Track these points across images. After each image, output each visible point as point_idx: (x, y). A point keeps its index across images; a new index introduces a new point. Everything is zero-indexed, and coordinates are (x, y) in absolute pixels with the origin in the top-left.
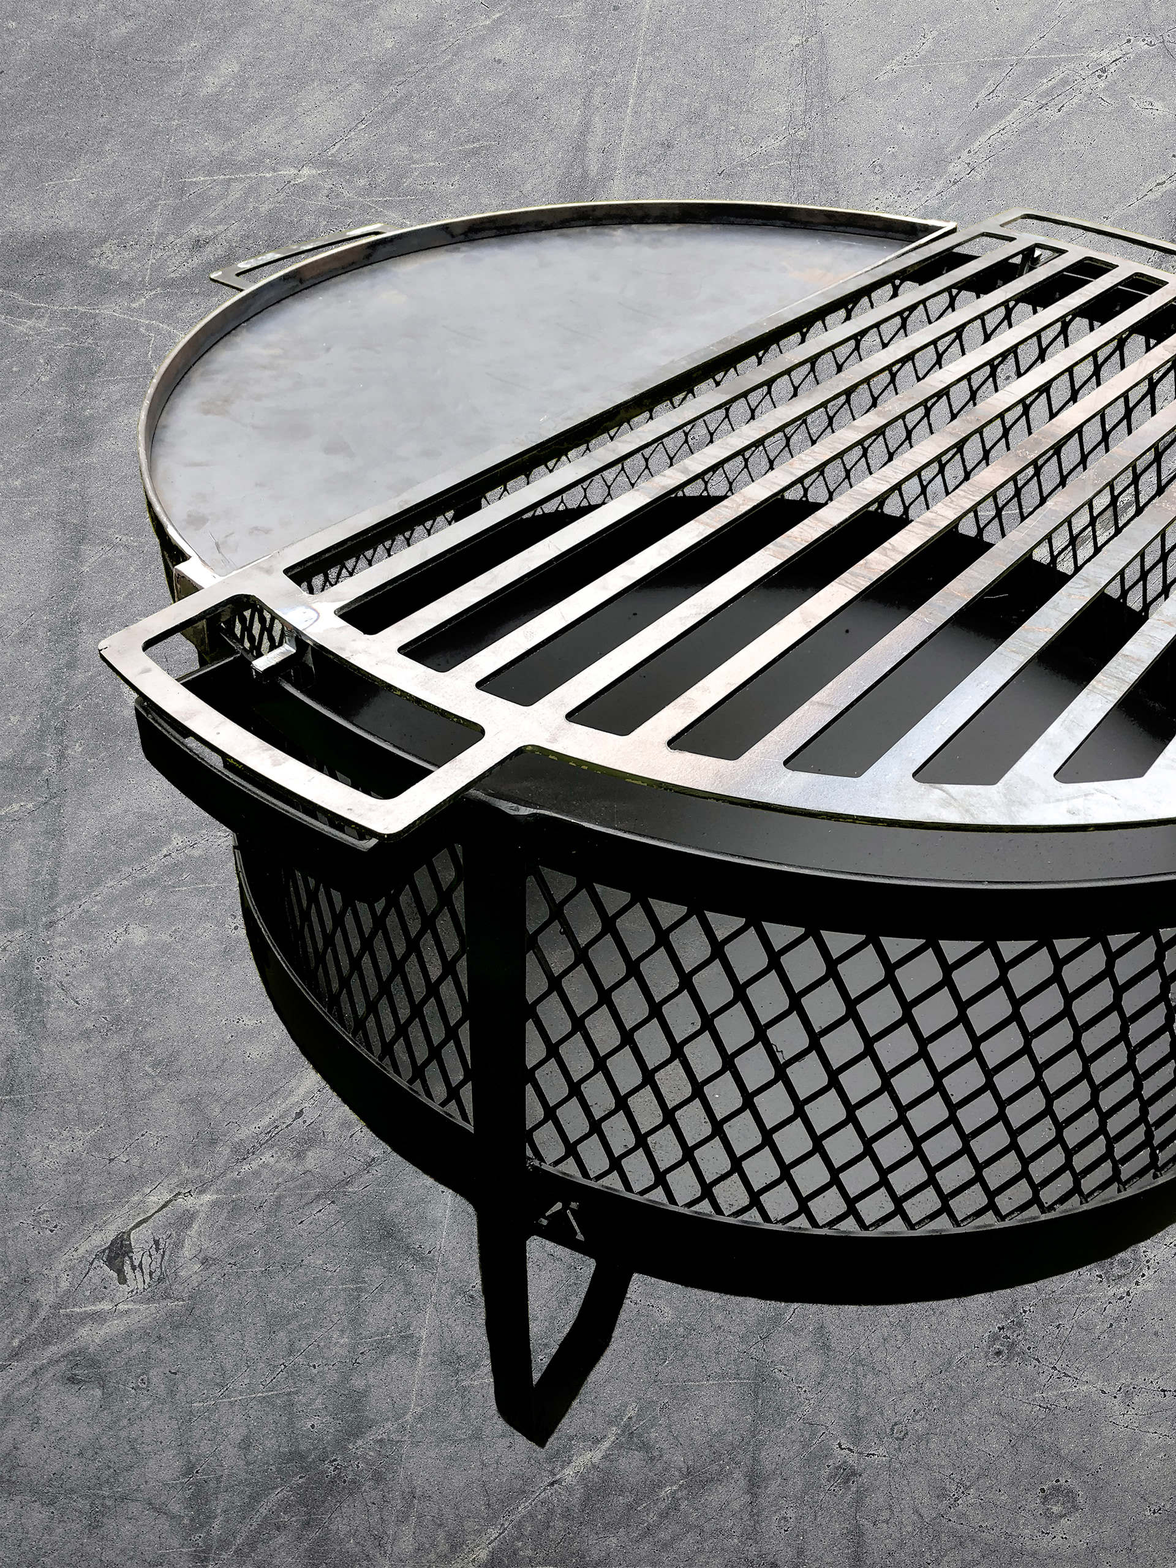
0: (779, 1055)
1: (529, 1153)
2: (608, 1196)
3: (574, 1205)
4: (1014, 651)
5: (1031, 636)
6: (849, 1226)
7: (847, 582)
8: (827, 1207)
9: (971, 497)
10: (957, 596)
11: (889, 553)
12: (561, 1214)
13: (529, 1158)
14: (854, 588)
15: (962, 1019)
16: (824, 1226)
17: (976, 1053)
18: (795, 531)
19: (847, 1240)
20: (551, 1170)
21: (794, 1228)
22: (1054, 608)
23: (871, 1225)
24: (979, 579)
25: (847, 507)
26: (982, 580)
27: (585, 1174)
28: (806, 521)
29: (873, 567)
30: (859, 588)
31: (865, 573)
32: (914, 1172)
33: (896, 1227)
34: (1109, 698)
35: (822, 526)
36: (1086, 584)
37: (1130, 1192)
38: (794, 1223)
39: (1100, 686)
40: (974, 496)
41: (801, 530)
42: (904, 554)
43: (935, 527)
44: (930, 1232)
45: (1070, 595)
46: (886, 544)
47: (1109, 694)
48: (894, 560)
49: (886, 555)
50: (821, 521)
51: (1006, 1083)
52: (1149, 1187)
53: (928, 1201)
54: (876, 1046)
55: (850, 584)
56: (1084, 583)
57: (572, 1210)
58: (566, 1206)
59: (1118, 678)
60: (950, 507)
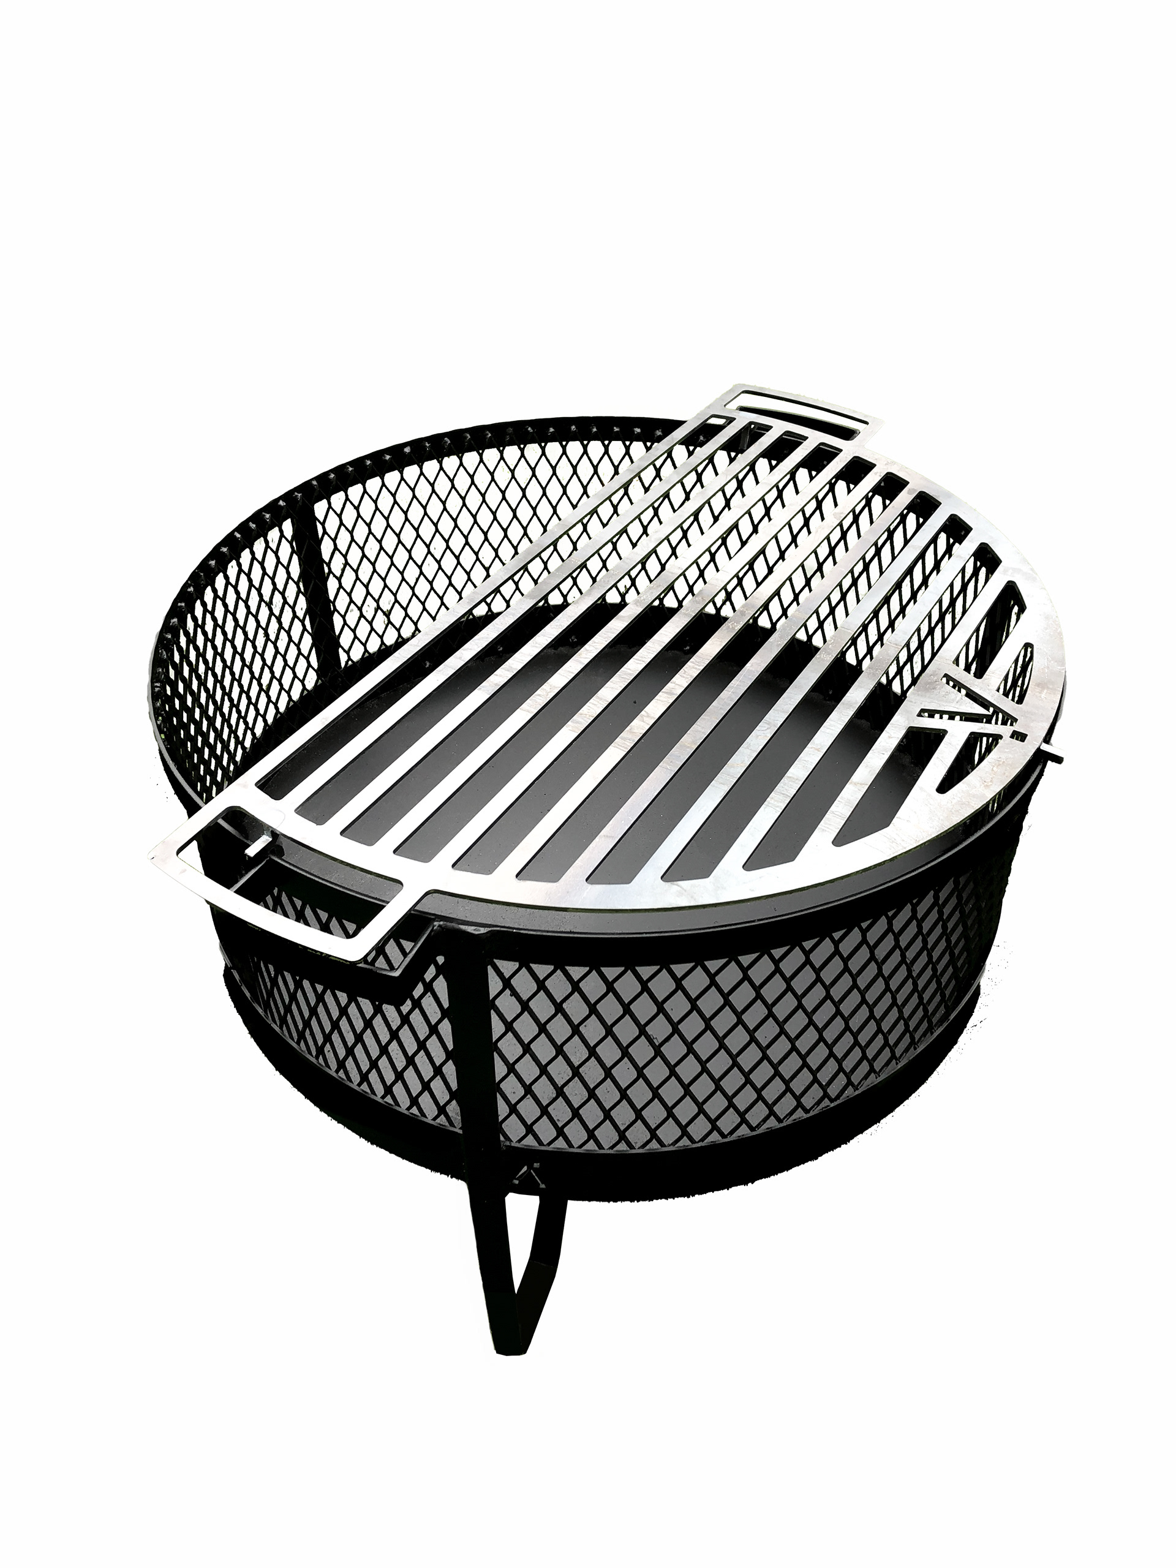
0: (655, 1041)
1: (502, 1138)
2: (559, 1153)
3: (536, 1165)
4: (722, 783)
5: (732, 770)
6: (715, 1137)
7: (619, 745)
8: (700, 1127)
9: (698, 667)
10: (688, 747)
11: (645, 719)
12: (528, 1173)
13: (502, 1141)
14: (623, 749)
15: (759, 996)
16: (699, 1141)
17: (771, 1014)
18: (585, 710)
19: (714, 1146)
20: (517, 1145)
21: (681, 1147)
22: (747, 748)
23: (728, 1134)
24: (700, 731)
25: (617, 686)
26: (703, 733)
27: (540, 1143)
28: (591, 701)
29: (635, 731)
30: (626, 748)
31: (630, 736)
32: (749, 1095)
33: (744, 1131)
34: (778, 809)
35: (602, 703)
36: (768, 726)
37: (883, 1076)
38: (680, 1144)
39: (772, 802)
40: (699, 666)
41: (589, 708)
42: (654, 718)
43: (674, 694)
44: (765, 1130)
45: (757, 736)
46: (643, 713)
47: (777, 807)
48: (648, 724)
49: (643, 721)
50: (601, 699)
51: (792, 1028)
52: (893, 1072)
53: (761, 1110)
54: (712, 1023)
55: (621, 746)
56: (767, 726)
57: (535, 1170)
58: (530, 1167)
59: (783, 794)
60: (684, 677)
